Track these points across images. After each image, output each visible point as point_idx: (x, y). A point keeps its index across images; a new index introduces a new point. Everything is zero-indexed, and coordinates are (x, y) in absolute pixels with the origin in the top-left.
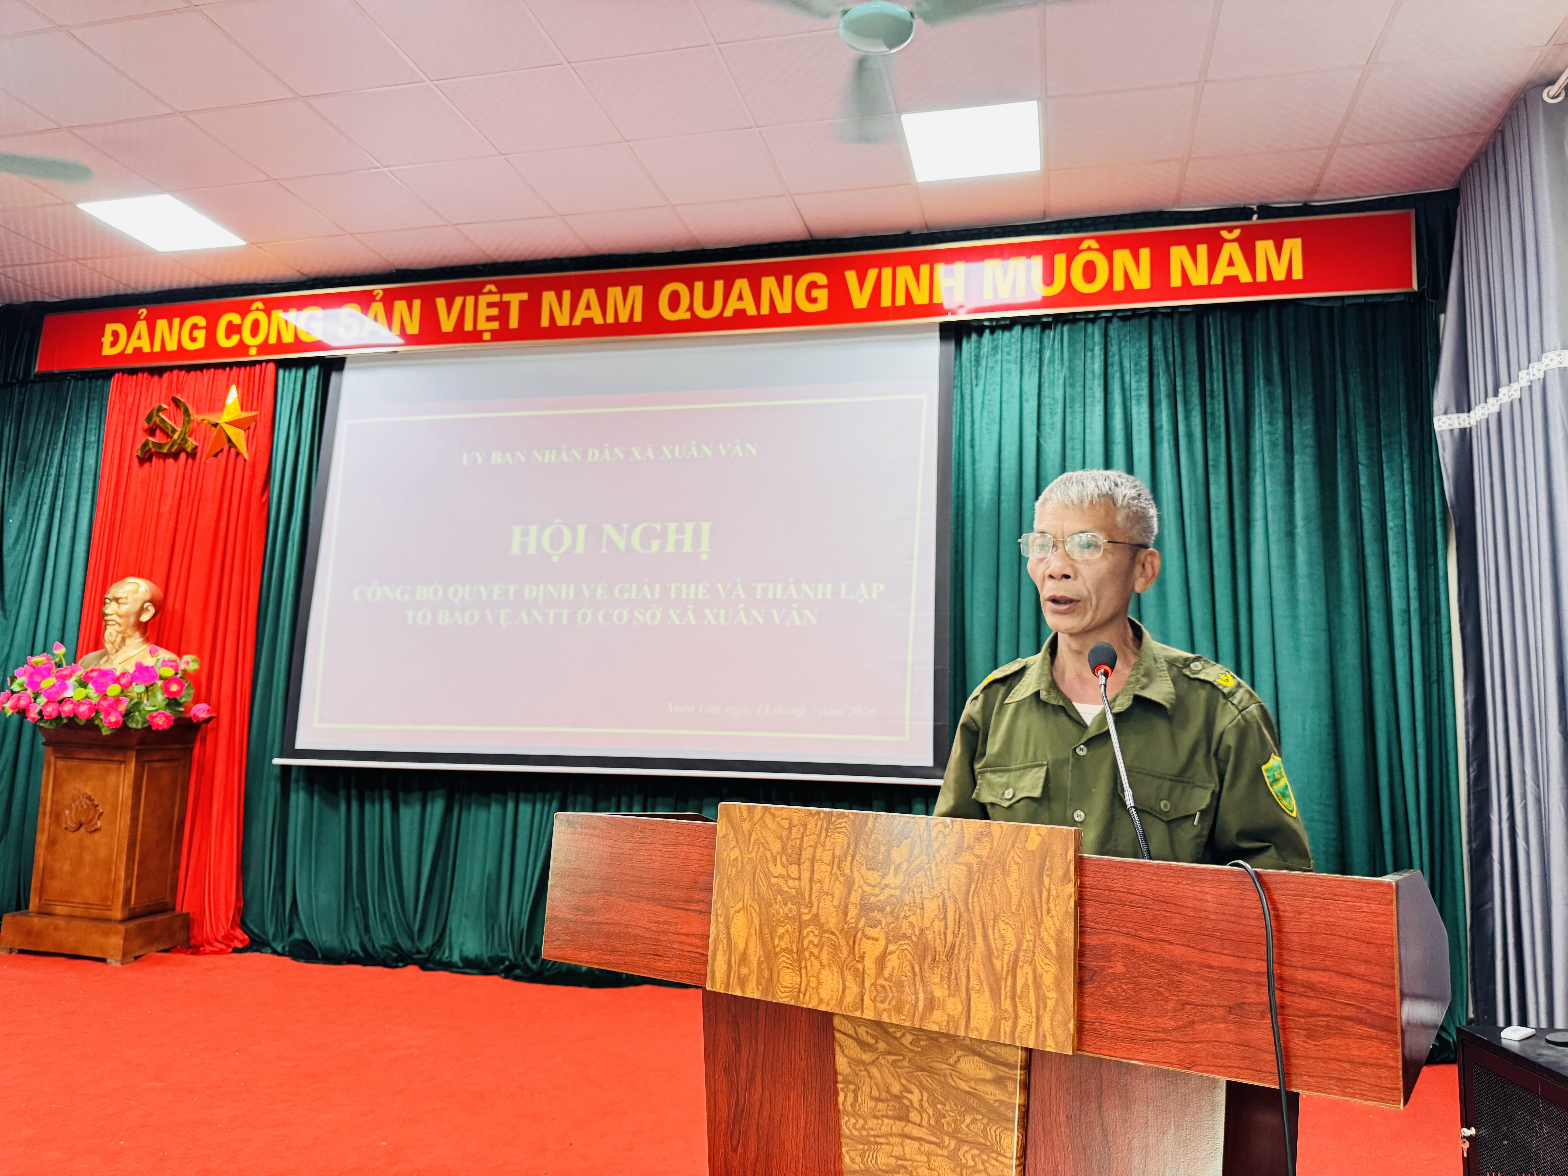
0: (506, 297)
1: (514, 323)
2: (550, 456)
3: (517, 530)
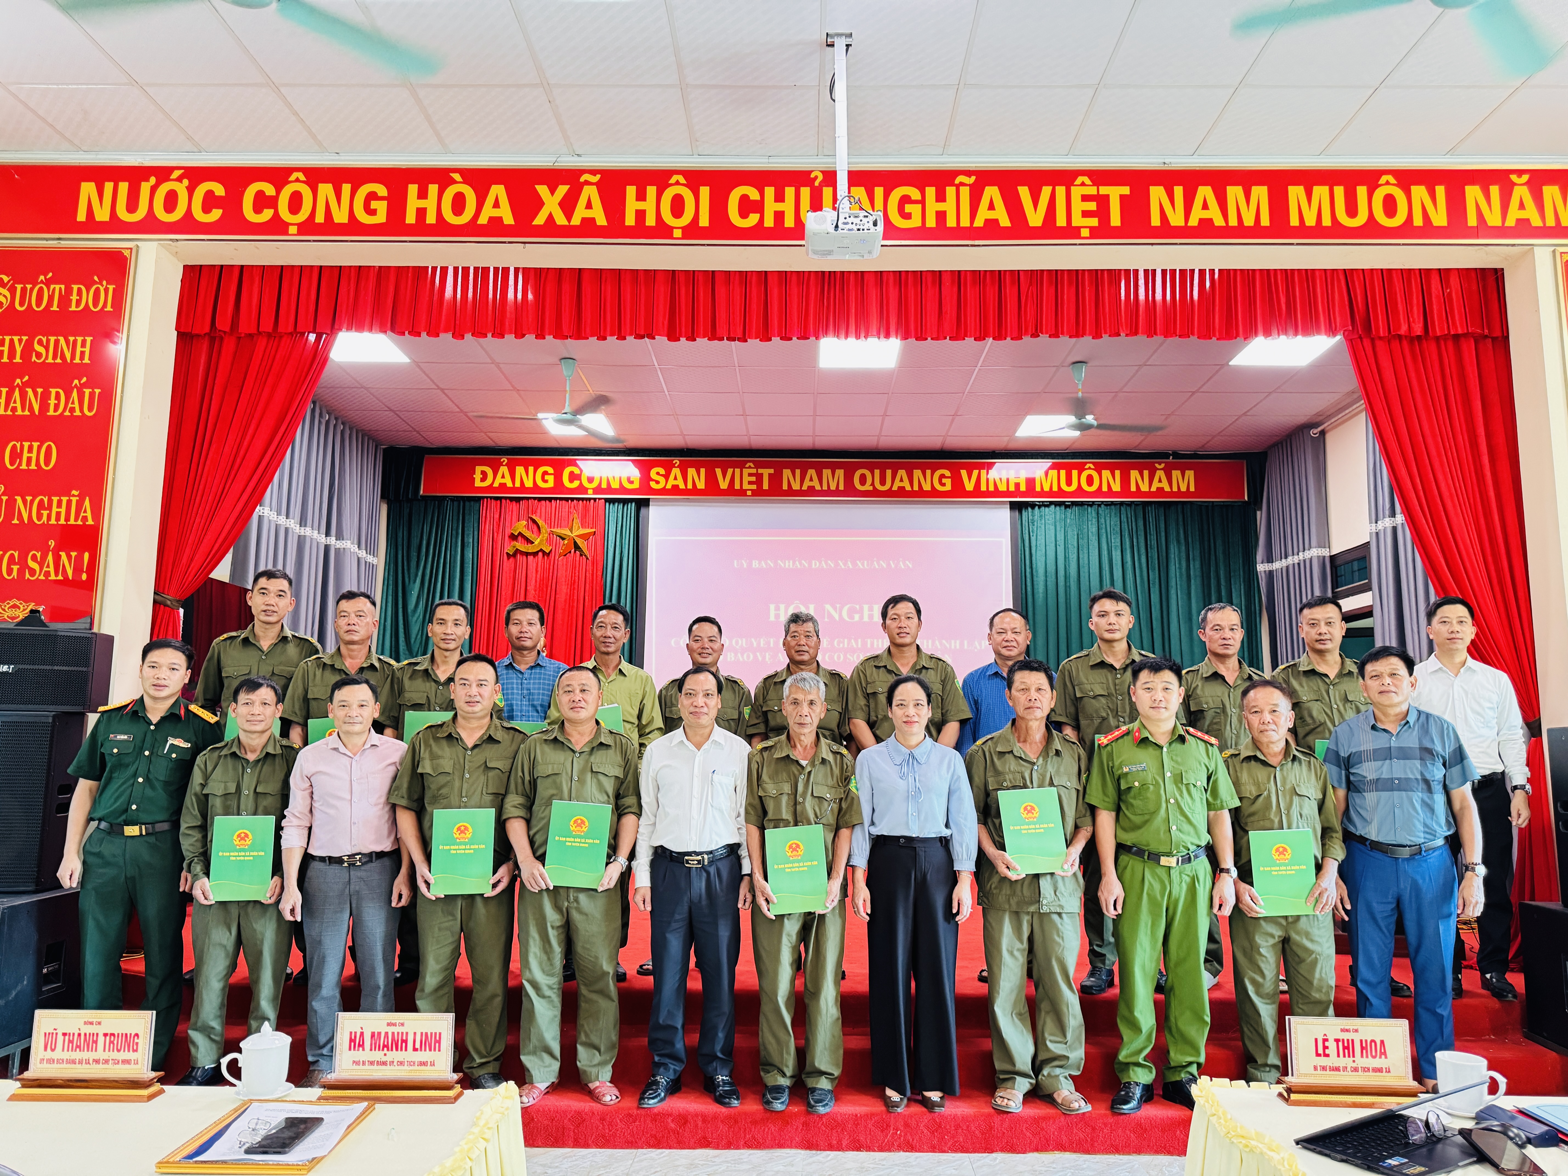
0: (760, 471)
1: (766, 486)
2: (789, 564)
3: (772, 607)
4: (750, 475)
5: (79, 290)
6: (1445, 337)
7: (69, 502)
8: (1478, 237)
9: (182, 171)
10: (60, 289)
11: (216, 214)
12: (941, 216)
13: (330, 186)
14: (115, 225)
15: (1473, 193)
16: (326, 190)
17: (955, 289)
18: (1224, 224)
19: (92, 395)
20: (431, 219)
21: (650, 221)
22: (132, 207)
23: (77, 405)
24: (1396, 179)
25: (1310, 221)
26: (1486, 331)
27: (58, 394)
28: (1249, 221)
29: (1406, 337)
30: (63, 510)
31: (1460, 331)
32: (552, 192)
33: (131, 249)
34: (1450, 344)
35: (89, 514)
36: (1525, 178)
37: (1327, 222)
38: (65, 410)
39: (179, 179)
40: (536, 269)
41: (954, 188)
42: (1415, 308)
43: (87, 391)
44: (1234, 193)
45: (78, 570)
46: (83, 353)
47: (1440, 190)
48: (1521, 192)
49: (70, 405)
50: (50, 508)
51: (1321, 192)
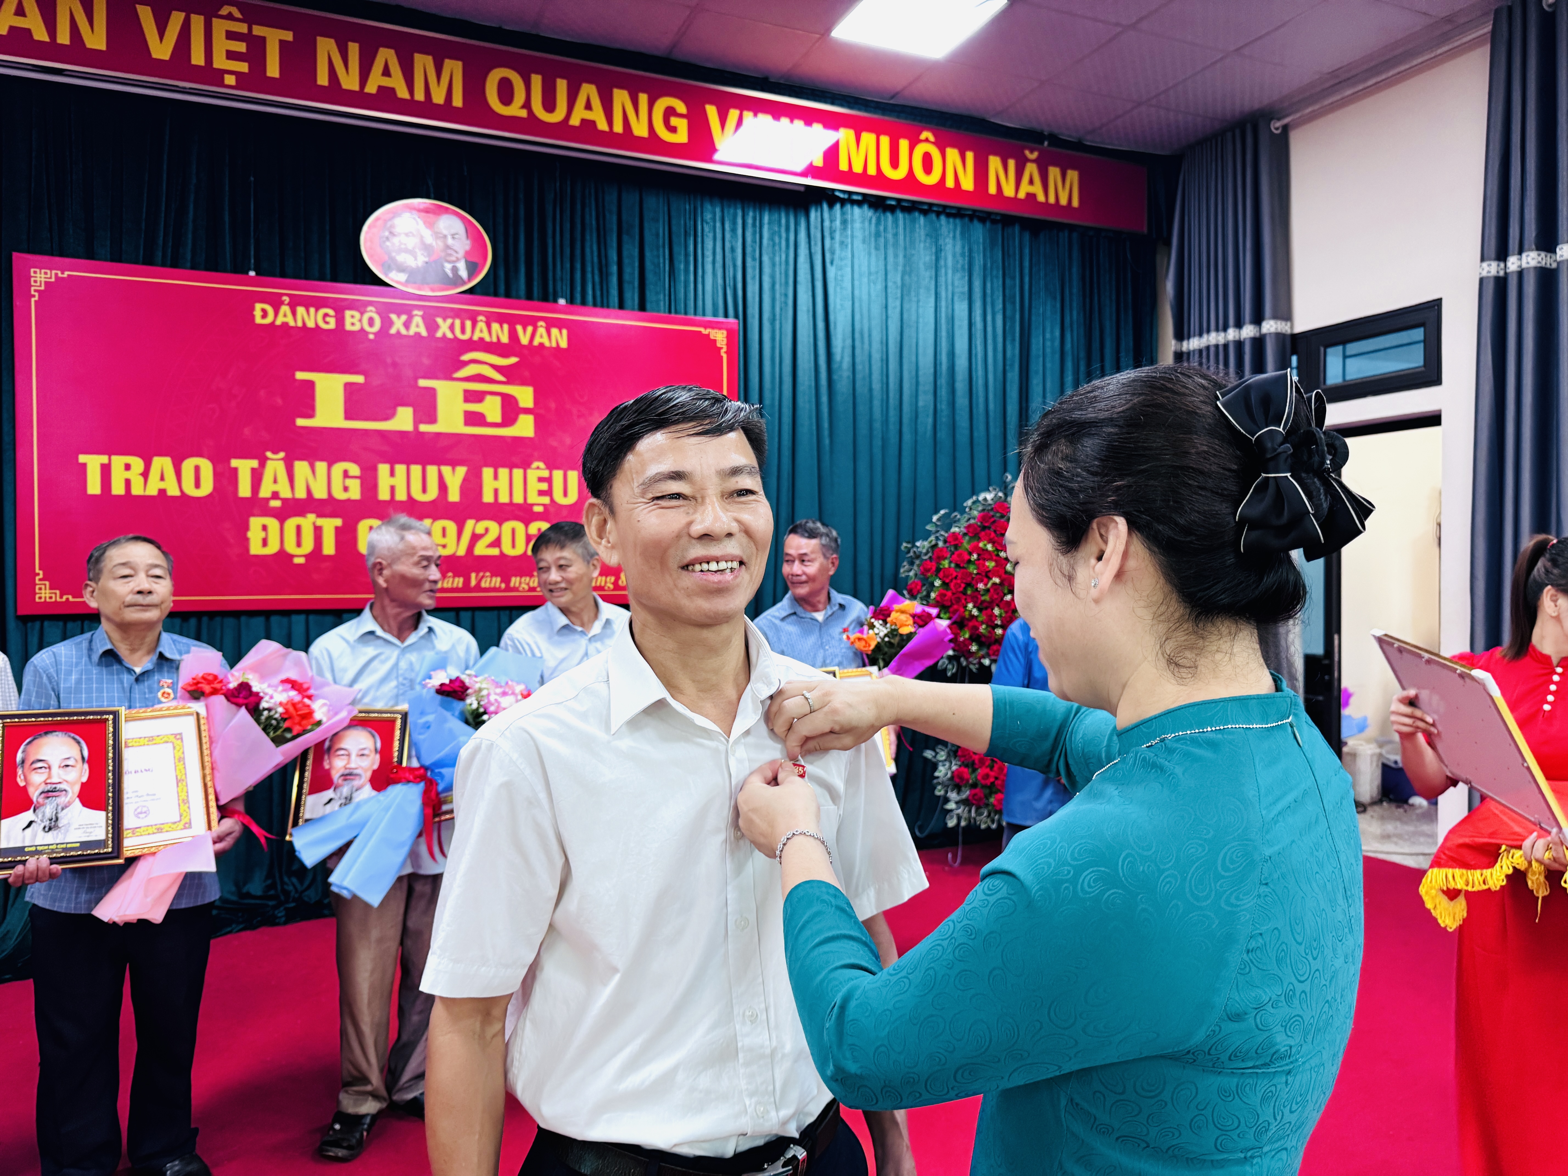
0: (258, 30)
1: (273, 70)
4: (231, 36)
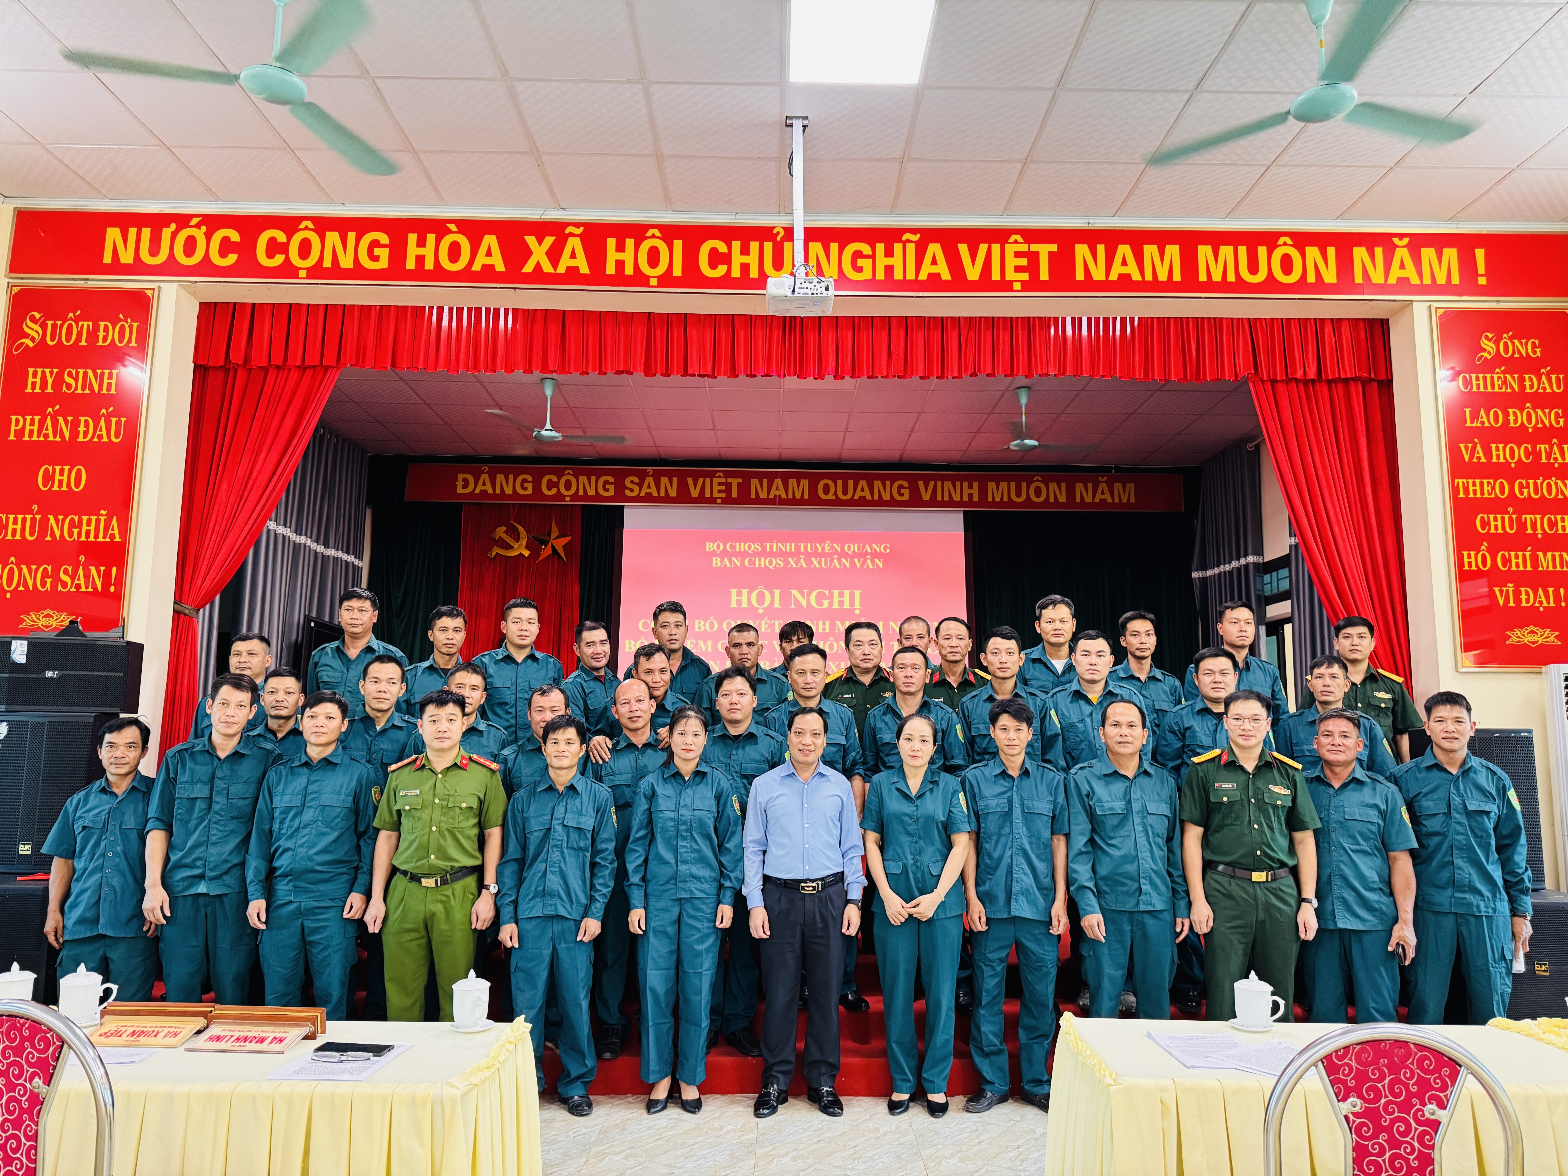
0: (729, 480)
1: (734, 495)
4: (720, 484)
5: (106, 327)
6: (1335, 381)
7: (98, 522)
8: (1363, 294)
9: (199, 219)
10: (88, 326)
11: (232, 258)
12: (889, 269)
13: (337, 234)
14: (138, 268)
15: (1360, 253)
16: (332, 237)
17: (902, 333)
18: (1140, 279)
19: (118, 423)
20: (429, 265)
21: (629, 270)
22: (154, 251)
23: (104, 433)
24: (1292, 239)
25: (1217, 277)
26: (1373, 376)
27: (86, 422)
28: (1163, 276)
29: (1301, 380)
30: (92, 528)
31: (1349, 376)
32: (540, 242)
33: (154, 289)
34: (1340, 386)
35: (116, 532)
36: (1406, 240)
37: (1231, 278)
38: (93, 437)
39: (198, 226)
40: (524, 310)
41: (901, 245)
42: (1310, 355)
43: (114, 420)
44: (1150, 251)
45: (106, 583)
46: (109, 385)
47: (1331, 251)
48: (1402, 254)
49: (98, 432)
50: (80, 526)
51: (1226, 251)
